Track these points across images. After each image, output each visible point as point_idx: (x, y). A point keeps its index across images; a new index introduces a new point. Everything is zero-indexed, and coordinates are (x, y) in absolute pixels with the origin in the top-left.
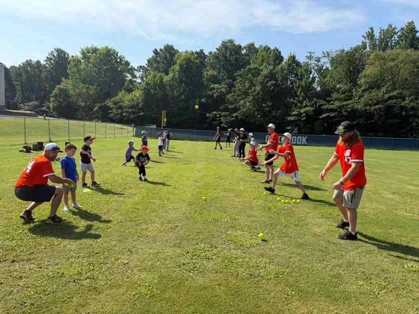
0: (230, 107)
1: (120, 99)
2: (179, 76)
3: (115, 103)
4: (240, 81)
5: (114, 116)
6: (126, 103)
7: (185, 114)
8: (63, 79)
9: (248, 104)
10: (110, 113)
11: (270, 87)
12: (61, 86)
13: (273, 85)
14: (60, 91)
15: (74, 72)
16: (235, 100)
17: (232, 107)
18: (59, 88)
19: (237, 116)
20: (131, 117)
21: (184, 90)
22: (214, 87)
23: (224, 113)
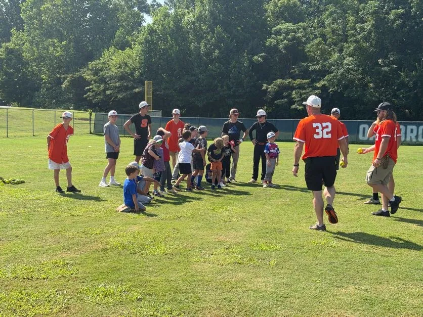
0: (312, 68)
1: (104, 63)
2: (211, 13)
3: (96, 72)
4: (331, 13)
5: (94, 97)
6: (114, 71)
7: (222, 87)
8: (13, 31)
9: (348, 60)
10: (89, 90)
11: (393, 21)
12: (10, 45)
13: (400, 16)
14: (8, 54)
15: (31, 18)
16: (324, 52)
17: (317, 67)
18: (7, 48)
19: (324, 86)
20: (120, 96)
21: (220, 40)
22: (280, 29)
23: (298, 81)
